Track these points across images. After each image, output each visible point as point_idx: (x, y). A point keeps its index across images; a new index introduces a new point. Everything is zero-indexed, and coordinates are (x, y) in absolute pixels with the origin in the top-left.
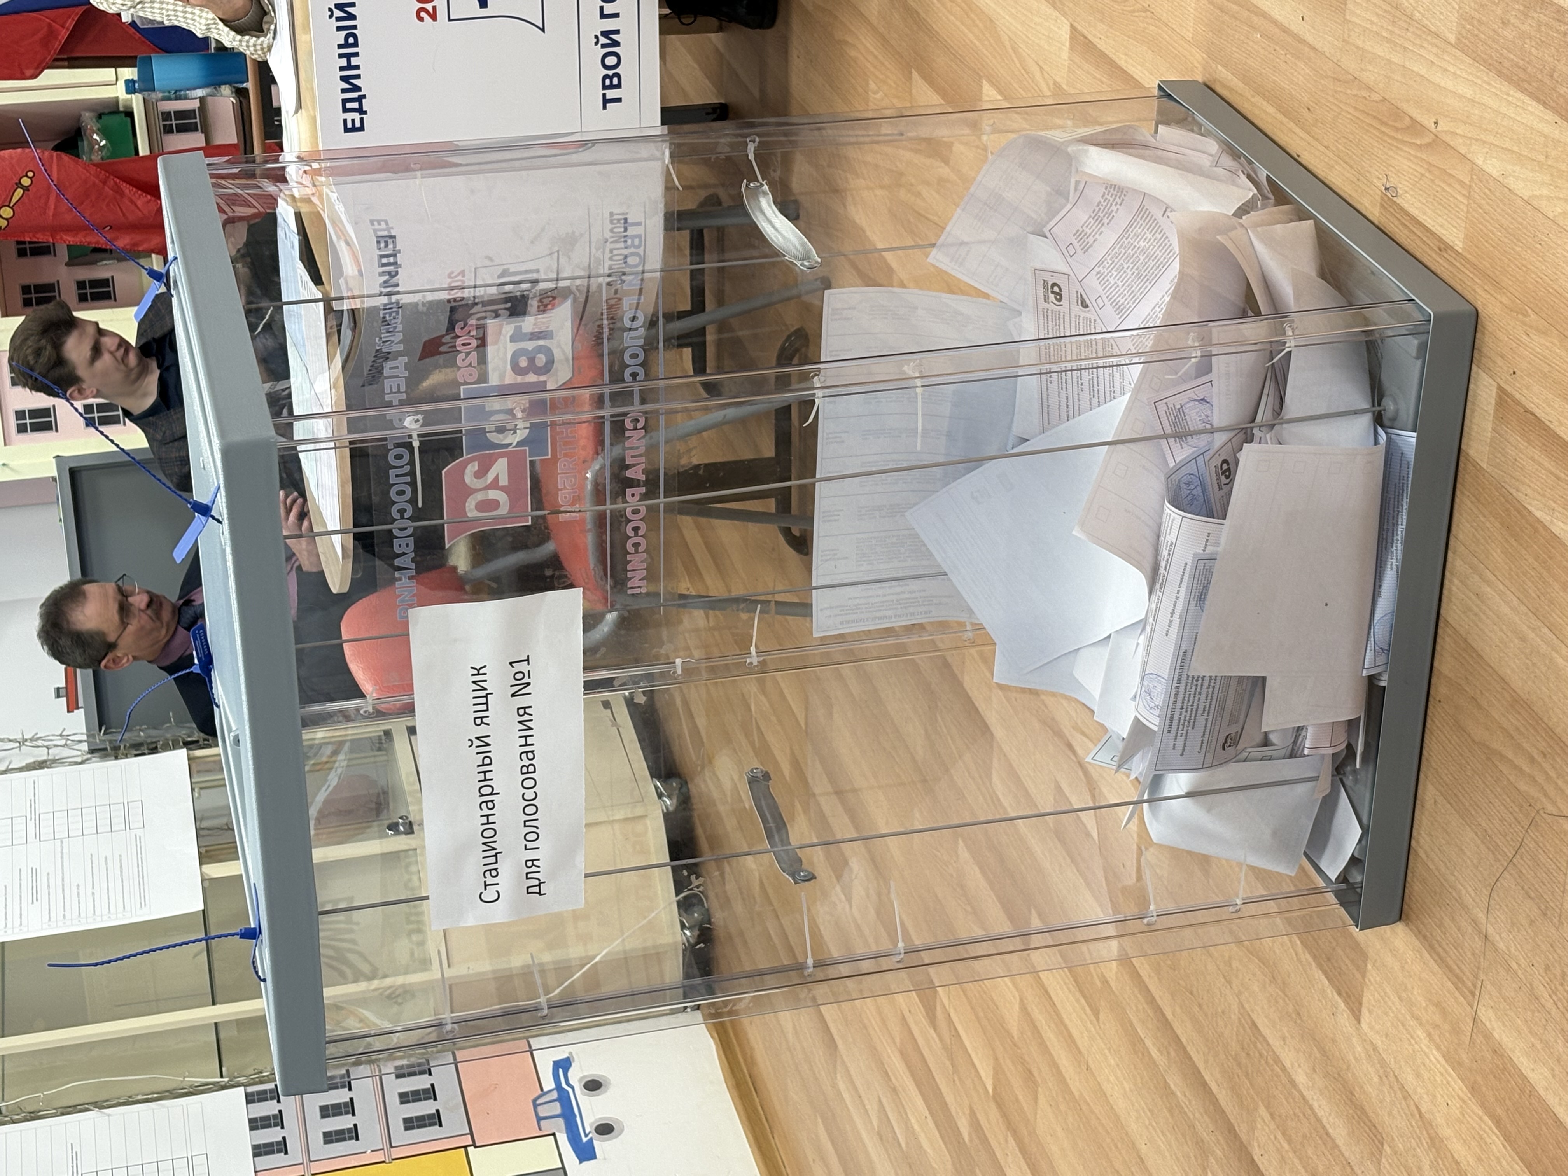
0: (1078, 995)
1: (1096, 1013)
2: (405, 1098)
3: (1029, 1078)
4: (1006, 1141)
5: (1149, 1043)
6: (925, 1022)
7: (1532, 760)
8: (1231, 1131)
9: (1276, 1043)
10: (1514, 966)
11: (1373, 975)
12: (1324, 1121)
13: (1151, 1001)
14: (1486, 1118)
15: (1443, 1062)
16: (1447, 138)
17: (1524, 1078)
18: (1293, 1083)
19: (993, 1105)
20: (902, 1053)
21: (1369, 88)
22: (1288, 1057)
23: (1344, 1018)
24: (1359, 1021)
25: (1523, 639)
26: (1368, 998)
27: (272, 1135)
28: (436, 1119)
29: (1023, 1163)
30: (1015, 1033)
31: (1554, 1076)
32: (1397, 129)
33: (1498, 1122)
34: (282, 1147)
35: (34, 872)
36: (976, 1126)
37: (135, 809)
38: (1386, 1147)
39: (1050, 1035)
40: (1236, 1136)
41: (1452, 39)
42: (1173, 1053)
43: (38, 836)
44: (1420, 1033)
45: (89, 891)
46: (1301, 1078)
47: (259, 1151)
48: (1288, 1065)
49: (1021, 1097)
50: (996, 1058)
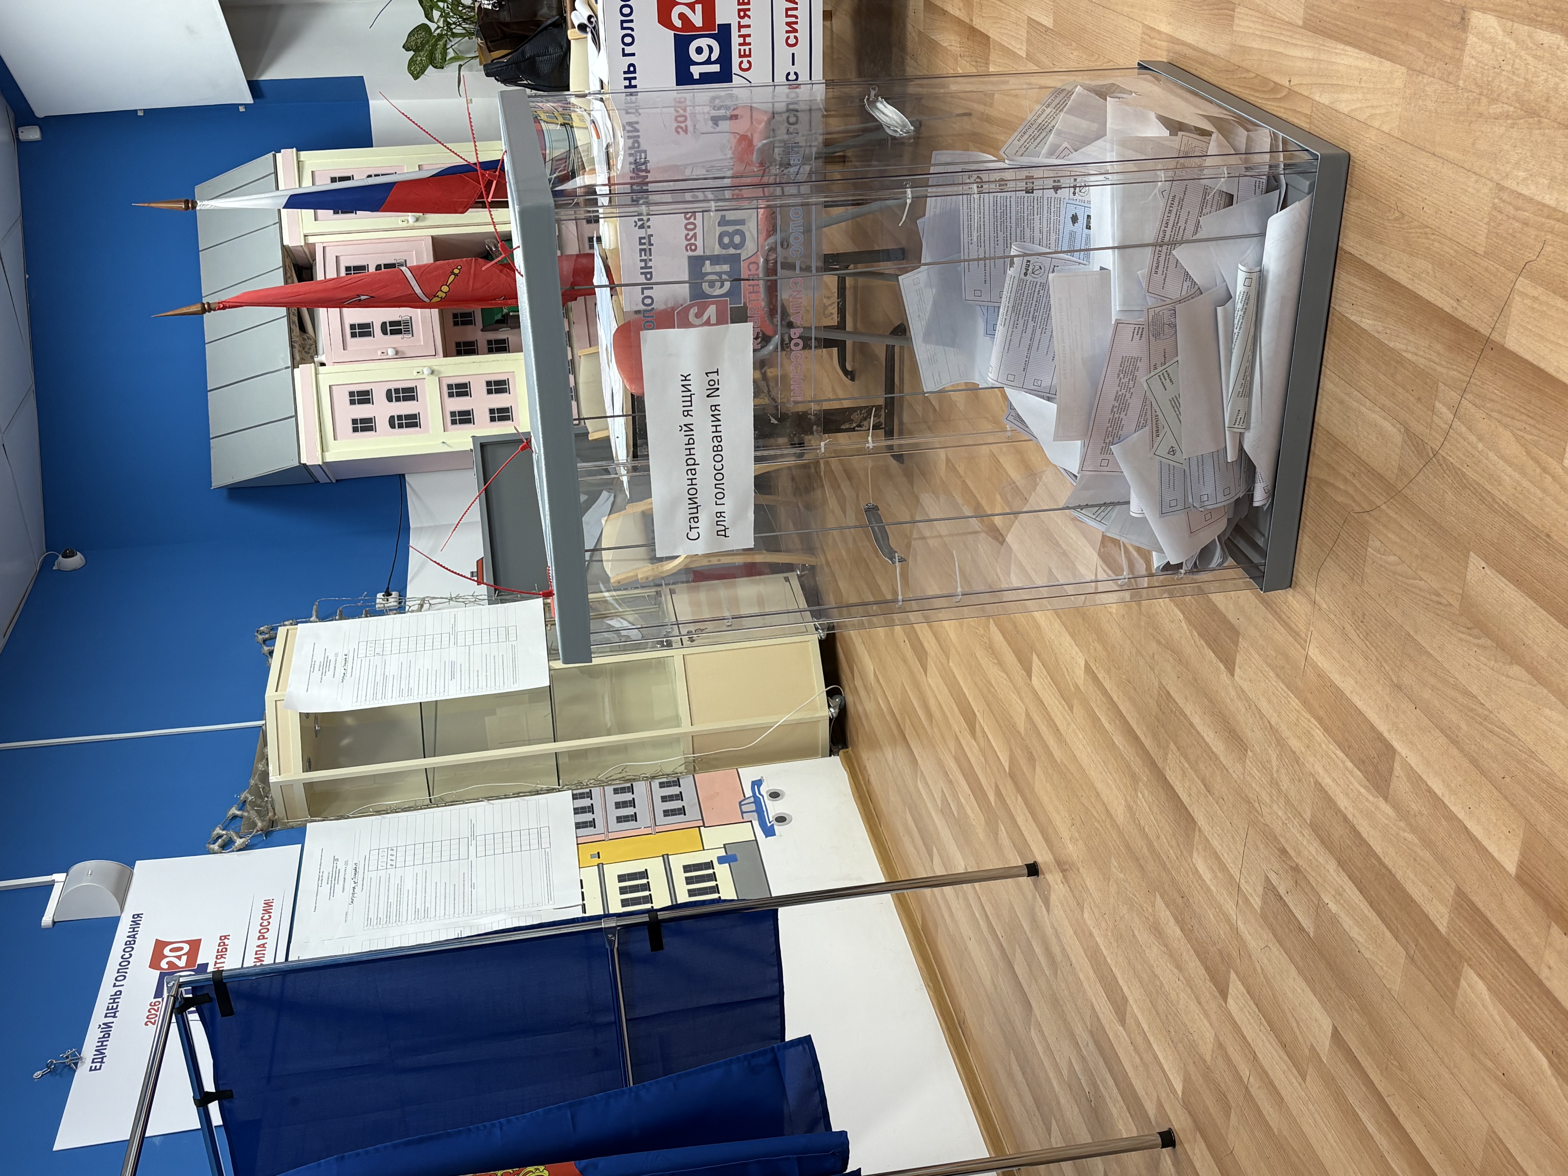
0: (1060, 699)
1: (1071, 708)
2: (664, 799)
3: (1031, 759)
4: (1017, 799)
5: (1103, 719)
6: (969, 738)
7: (1346, 480)
8: (1153, 764)
9: (1180, 701)
10: (1332, 617)
11: (1242, 643)
12: (1211, 744)
13: (1105, 692)
14: (1312, 720)
15: (1286, 689)
16: (1297, 89)
17: (1338, 689)
18: (1191, 725)
19: (1009, 779)
20: (955, 758)
21: (1248, 71)
22: (1188, 709)
23: (1224, 676)
24: (1233, 675)
25: (1342, 402)
26: (1239, 659)
27: (586, 817)
28: (682, 811)
29: (1026, 811)
30: (1022, 731)
31: (1356, 683)
32: (1265, 92)
33: (1320, 720)
34: (592, 824)
35: (453, 664)
36: (999, 794)
37: (512, 631)
38: (1249, 753)
39: (1043, 729)
40: (1156, 766)
41: (1300, 23)
42: (1118, 722)
43: (456, 643)
44: (1272, 674)
45: (484, 673)
46: (1196, 721)
47: (578, 826)
48: (1188, 714)
49: (1025, 770)
50: (1011, 750)
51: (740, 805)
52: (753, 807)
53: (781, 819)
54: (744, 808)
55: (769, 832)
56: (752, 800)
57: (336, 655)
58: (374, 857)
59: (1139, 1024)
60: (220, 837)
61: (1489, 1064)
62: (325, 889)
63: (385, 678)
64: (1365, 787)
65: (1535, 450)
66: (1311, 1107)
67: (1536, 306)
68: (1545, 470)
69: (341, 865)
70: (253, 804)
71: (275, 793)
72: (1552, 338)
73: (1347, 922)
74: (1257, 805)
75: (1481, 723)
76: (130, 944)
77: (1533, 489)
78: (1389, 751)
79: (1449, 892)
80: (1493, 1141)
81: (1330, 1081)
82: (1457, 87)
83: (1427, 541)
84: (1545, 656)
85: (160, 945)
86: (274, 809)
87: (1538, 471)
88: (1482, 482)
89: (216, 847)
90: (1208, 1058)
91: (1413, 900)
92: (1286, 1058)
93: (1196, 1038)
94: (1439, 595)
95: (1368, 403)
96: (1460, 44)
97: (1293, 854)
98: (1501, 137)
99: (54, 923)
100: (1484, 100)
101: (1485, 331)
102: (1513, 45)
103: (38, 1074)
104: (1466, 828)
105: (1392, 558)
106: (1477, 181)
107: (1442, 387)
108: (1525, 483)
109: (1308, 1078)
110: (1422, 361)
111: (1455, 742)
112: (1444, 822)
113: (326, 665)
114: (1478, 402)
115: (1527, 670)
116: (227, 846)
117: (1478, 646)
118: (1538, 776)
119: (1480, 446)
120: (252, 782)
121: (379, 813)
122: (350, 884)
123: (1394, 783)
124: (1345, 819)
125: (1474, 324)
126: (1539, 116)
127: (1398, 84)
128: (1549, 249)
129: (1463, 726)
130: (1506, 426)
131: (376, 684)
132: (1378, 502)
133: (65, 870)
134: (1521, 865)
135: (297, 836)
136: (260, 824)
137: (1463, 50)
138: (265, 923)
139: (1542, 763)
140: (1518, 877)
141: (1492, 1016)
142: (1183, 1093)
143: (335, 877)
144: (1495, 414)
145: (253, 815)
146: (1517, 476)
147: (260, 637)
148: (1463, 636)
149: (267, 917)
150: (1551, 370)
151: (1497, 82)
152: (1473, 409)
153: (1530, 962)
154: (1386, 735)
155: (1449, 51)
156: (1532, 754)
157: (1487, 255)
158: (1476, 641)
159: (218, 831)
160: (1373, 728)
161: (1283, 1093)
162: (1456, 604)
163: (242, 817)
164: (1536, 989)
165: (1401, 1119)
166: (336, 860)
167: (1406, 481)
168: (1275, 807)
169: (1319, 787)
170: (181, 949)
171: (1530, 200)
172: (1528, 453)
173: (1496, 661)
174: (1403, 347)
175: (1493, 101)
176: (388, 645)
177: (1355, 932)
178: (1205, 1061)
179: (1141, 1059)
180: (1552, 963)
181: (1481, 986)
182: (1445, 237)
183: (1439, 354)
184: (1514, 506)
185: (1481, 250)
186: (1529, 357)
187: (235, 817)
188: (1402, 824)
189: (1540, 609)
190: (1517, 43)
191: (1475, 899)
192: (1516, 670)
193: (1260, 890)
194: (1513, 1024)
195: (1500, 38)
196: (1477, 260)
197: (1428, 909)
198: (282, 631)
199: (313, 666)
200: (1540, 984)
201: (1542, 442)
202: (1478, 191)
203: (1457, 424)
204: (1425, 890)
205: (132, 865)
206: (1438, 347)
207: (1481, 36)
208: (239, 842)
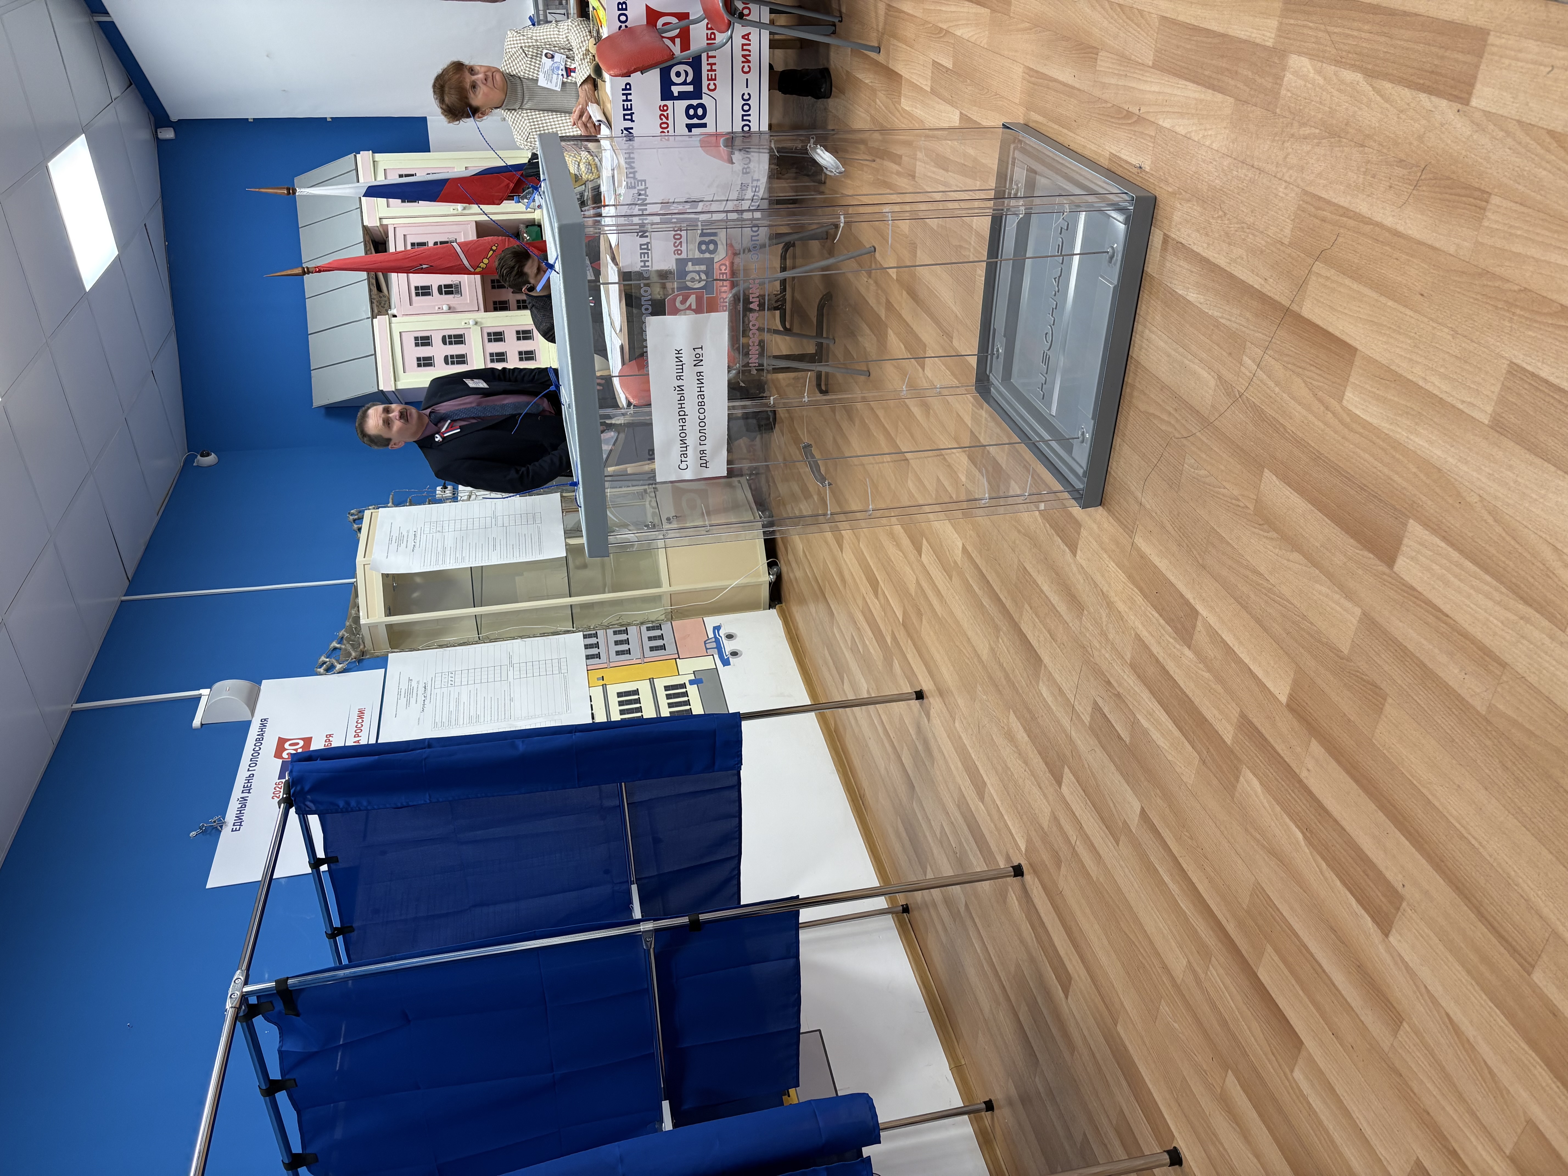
0: (943, 571)
1: (951, 578)
2: (650, 639)
3: (920, 614)
4: (907, 642)
5: (975, 586)
6: (873, 597)
7: (1170, 414)
8: (1011, 618)
9: (1034, 575)
10: (1154, 514)
11: (1084, 533)
12: (1056, 605)
13: (977, 567)
14: (1135, 589)
15: (1115, 567)
16: (1144, 116)
17: (1156, 567)
18: (1042, 591)
19: (902, 627)
20: (862, 612)
21: (1106, 102)
22: (1040, 580)
23: (1069, 556)
24: (1075, 556)
25: (1169, 356)
26: (1081, 544)
27: (594, 651)
28: (663, 647)
29: (915, 651)
30: (913, 593)
31: (1170, 563)
32: (1119, 118)
33: (1141, 590)
34: (598, 656)
35: (494, 539)
36: (894, 638)
37: (538, 515)
38: (1085, 611)
40: (1014, 620)
41: (1151, 64)
42: (986, 589)
43: (496, 525)
44: (1105, 556)
45: (518, 547)
46: (1045, 588)
47: (588, 657)
48: (1040, 583)
49: (914, 621)
50: (904, 607)
51: (705, 644)
52: (714, 645)
53: (734, 654)
54: (708, 646)
55: (726, 663)
56: (714, 640)
57: (408, 532)
58: (438, 679)
59: (994, 801)
60: (325, 663)
61: (1258, 836)
62: (403, 701)
63: (444, 549)
64: (1174, 638)
65: (1320, 393)
66: (1122, 863)
67: (1328, 283)
68: (1327, 408)
69: (414, 684)
70: (348, 640)
71: (365, 632)
72: (1339, 309)
73: (1155, 735)
74: (1089, 649)
75: (1266, 595)
76: (260, 740)
77: (1317, 423)
78: (1194, 613)
79: (1235, 714)
80: (1258, 890)
81: (1136, 845)
82: (1275, 113)
83: (1231, 460)
84: (1319, 545)
85: (282, 742)
86: (364, 643)
87: (1322, 408)
88: (1277, 416)
89: (321, 670)
90: (1046, 828)
91: (1206, 720)
92: (1104, 828)
93: (1037, 811)
94: (1238, 500)
95: (1190, 357)
96: (1278, 79)
97: (1115, 685)
98: (1308, 153)
99: (202, 725)
100: (1296, 124)
101: (1286, 302)
102: (1321, 81)
103: (193, 834)
104: (1250, 669)
105: (1202, 472)
106: (1286, 188)
107: (1249, 344)
108: (1311, 417)
109: (1121, 843)
110: (1235, 325)
111: (1245, 608)
112: (1233, 665)
113: (400, 539)
114: (1276, 356)
115: (1304, 556)
116: (330, 669)
117: (1266, 537)
118: (1309, 633)
119: (1277, 389)
120: (348, 624)
121: (441, 646)
122: (421, 698)
123: (1197, 636)
124: (1157, 660)
125: (1277, 298)
126: (1339, 137)
127: (1227, 111)
128: (1340, 240)
129: (1252, 596)
130: (1298, 375)
131: (437, 553)
132: (1194, 431)
133: (210, 687)
134: (1291, 697)
135: (381, 662)
136: (354, 654)
137: (1281, 85)
138: (359, 725)
139: (1311, 623)
140: (1288, 705)
141: (1262, 803)
142: (1026, 850)
143: (410, 692)
144: (1289, 366)
145: (349, 647)
146: (1304, 412)
147: (351, 518)
148: (1256, 531)
149: (360, 721)
150: (1337, 333)
151: (1307, 110)
152: (1273, 362)
153: (1294, 766)
154: (1192, 601)
155: (1269, 86)
156: (1304, 617)
157: (1290, 245)
158: (1266, 534)
159: (323, 659)
160: (1182, 596)
161: (1101, 853)
162: (1251, 507)
163: (340, 649)
164: (1297, 785)
165: (1190, 873)
166: (410, 680)
167: (1217, 415)
168: (1103, 651)
169: (1138, 637)
170: (298, 744)
171: (1329, 202)
172: (1315, 395)
173: (1280, 549)
174: (1219, 314)
175: (1303, 124)
176: (446, 524)
177: (1161, 742)
178: (1043, 829)
179: (995, 826)
180: (1310, 767)
181: (1255, 783)
182: (1257, 230)
183: (1248, 319)
184: (1301, 435)
185: (1286, 241)
186: (1319, 322)
187: (335, 649)
188: (1201, 666)
189: (1316, 511)
190: (1325, 79)
191: (1255, 721)
192: (1296, 556)
193: (1089, 709)
194: (1278, 809)
195: (1311, 75)
196: (1282, 248)
197: (1218, 727)
198: (367, 514)
199: (391, 540)
200: (1300, 781)
201: (1326, 387)
202: (1287, 195)
203: (1260, 372)
204: (1216, 712)
205: (260, 683)
206: (1248, 315)
207: (1296, 73)
208: (339, 667)
